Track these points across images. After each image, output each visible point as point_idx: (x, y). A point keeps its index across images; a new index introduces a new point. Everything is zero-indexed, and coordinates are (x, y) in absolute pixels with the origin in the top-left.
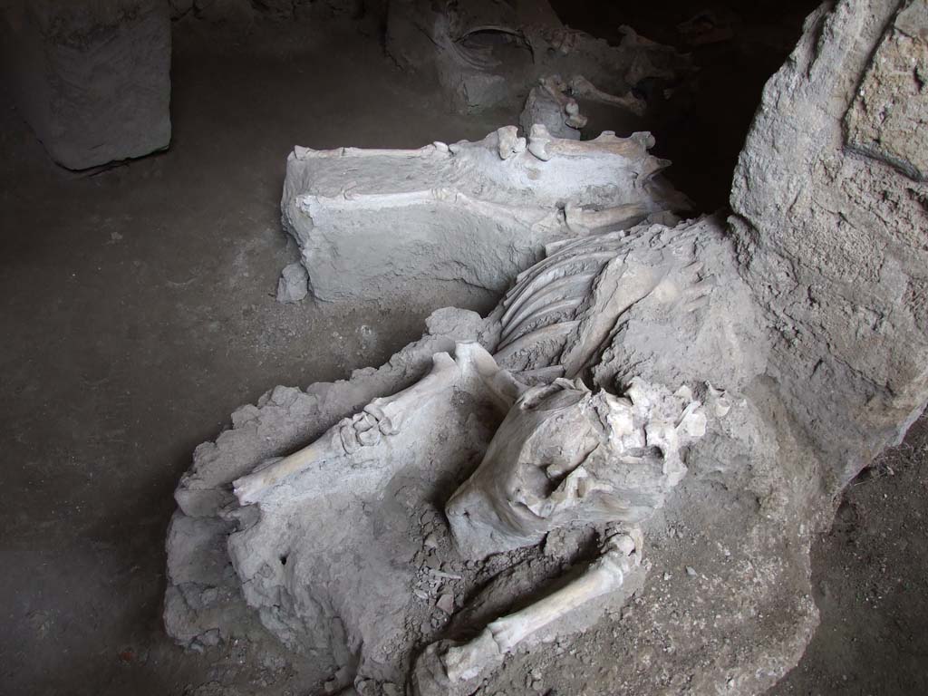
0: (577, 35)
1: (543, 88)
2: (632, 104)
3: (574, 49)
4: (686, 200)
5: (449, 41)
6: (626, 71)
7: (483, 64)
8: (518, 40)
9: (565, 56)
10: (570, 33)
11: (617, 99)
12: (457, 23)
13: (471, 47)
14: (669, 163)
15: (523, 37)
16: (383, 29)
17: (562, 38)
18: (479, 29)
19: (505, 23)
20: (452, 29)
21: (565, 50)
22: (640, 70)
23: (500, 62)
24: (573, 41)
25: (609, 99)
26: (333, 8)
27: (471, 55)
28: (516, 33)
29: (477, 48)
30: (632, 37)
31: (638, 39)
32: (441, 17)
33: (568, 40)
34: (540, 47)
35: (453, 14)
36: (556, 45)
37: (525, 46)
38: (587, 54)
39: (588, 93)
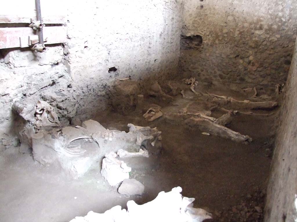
0: (113, 132)
1: (108, 159)
2: (143, 154)
3: (114, 138)
4: (207, 214)
5: (62, 149)
6: (136, 140)
7: (79, 153)
8: (90, 140)
9: (111, 142)
10: (110, 132)
11: (137, 154)
12: (64, 141)
13: (72, 147)
14: (193, 199)
15: (92, 138)
16: (31, 149)
17: (108, 135)
18: (73, 140)
19: (83, 135)
20: (62, 144)
21: (111, 139)
22: (140, 138)
23: (86, 151)
24: (113, 135)
25: (134, 154)
26: (5, 145)
27: (73, 151)
28: (89, 137)
29: (73, 147)
30: (133, 127)
31: (136, 128)
32: (57, 140)
33: (111, 135)
34: (100, 141)
35: (61, 138)
36: (106, 138)
37: (94, 141)
38: (119, 138)
39: (126, 155)
